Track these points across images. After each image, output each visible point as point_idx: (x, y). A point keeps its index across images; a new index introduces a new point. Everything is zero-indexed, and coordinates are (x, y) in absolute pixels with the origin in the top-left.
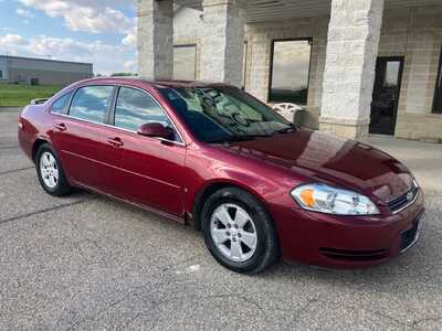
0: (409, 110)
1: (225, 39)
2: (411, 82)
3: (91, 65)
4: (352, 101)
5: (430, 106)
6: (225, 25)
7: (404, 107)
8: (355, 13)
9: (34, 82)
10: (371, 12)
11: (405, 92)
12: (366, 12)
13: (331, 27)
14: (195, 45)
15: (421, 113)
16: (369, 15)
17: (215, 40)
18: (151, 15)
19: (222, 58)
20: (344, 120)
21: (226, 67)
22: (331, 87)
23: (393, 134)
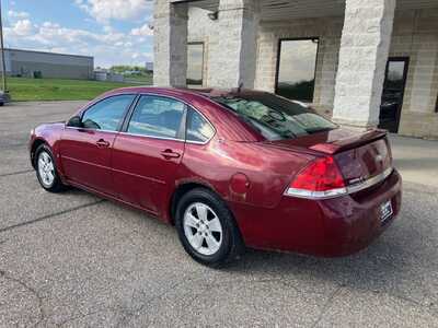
0: (412, 109)
1: (240, 41)
2: (415, 82)
3: (92, 58)
4: (362, 104)
5: (434, 105)
6: (240, 29)
7: (408, 106)
8: (368, 21)
9: (37, 75)
10: (382, 20)
11: (410, 92)
12: (379, 19)
13: (345, 33)
14: (202, 43)
15: (424, 112)
16: (381, 23)
17: (231, 42)
18: (168, 18)
19: (238, 60)
20: (355, 122)
21: (240, 69)
22: (342, 90)
23: (396, 132)
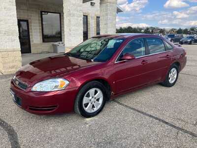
0: (35, 42)
2: (33, 31)
5: (42, 40)
7: (33, 41)
11: (32, 35)
15: (39, 42)
23: (30, 52)
